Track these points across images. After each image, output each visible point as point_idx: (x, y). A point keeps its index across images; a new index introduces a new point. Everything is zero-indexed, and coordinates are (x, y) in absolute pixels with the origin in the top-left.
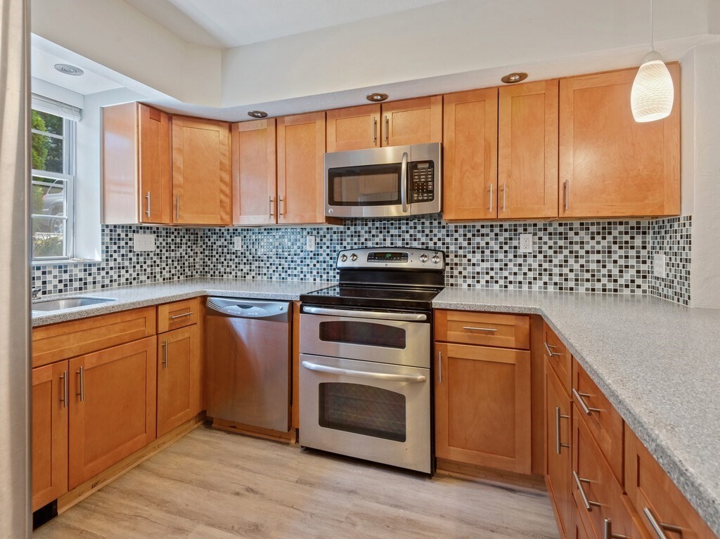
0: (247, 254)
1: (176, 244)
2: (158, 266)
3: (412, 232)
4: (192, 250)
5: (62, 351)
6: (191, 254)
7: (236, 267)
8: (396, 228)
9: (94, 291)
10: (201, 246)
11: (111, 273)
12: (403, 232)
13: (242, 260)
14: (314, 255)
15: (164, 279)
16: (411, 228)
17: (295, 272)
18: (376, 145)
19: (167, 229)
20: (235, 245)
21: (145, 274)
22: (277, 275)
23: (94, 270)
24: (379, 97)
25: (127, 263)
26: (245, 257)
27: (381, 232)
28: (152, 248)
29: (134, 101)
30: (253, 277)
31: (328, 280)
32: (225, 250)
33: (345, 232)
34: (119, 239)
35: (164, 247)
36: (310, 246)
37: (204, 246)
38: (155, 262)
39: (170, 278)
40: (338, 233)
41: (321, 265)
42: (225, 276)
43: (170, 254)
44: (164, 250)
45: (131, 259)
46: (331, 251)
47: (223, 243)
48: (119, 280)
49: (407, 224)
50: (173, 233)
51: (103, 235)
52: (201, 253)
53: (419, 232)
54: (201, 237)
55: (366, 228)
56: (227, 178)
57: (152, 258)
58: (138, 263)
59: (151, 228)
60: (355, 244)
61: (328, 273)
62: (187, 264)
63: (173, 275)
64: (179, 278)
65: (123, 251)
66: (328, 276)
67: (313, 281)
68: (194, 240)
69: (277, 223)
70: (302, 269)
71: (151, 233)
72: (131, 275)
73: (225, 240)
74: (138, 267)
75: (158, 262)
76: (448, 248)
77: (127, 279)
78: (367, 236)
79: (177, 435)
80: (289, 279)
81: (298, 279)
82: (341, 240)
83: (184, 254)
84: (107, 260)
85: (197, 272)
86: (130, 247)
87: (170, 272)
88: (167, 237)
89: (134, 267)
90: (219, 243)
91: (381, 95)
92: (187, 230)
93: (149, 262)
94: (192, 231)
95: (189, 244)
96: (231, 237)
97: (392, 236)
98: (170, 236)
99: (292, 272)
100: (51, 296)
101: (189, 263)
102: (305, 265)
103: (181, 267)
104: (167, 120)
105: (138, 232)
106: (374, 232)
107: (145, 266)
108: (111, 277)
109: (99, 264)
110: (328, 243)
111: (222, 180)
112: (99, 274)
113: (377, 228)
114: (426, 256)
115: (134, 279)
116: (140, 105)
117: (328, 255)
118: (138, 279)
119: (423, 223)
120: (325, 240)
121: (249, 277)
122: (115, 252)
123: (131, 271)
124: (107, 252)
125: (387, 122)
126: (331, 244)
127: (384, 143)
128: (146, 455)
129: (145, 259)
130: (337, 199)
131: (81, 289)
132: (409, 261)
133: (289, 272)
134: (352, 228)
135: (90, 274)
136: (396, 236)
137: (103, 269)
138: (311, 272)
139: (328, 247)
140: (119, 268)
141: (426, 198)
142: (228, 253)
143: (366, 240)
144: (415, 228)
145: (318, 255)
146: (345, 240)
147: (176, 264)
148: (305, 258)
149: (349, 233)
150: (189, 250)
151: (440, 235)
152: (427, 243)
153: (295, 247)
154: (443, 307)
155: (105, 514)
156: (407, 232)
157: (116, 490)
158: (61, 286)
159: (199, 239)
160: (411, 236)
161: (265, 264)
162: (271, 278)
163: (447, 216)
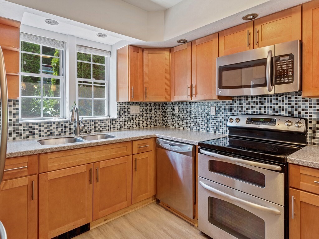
0: (181, 115)
1: (149, 110)
2: (141, 120)
3: (280, 104)
4: (157, 113)
5: (90, 159)
6: (157, 115)
7: (176, 122)
8: (268, 102)
9: (114, 131)
10: (161, 111)
11: (121, 123)
12: (274, 104)
13: (179, 119)
14: (215, 117)
15: (144, 127)
16: (280, 101)
17: (204, 127)
18: (250, 48)
19: (145, 103)
20: (175, 111)
21: (135, 124)
22: (195, 128)
23: (114, 122)
24: (251, 17)
25: (127, 119)
26: (180, 117)
27: (257, 104)
28: (138, 112)
29: (127, 45)
30: (184, 128)
31: (223, 133)
32: (171, 114)
33: (233, 104)
34: (124, 108)
35: (144, 112)
36: (213, 112)
37: (162, 111)
38: (140, 119)
39: (146, 127)
40: (229, 105)
41: (219, 124)
42: (171, 126)
43: (146, 115)
44: (144, 113)
45: (129, 117)
46: (224, 116)
47: (170, 110)
48: (124, 127)
49: (277, 99)
50: (148, 105)
51: (117, 107)
52: (161, 114)
53: (286, 104)
54: (161, 107)
55: (247, 102)
56: (168, 77)
57: (138, 117)
58: (132, 119)
59: (138, 103)
60: (240, 111)
61: (223, 129)
62: (154, 120)
63: (148, 125)
64: (151, 126)
65: (126, 114)
66: (223, 131)
67: (214, 133)
68: (158, 108)
69: (192, 100)
70: (208, 125)
71: (138, 105)
72: (129, 125)
73: (171, 108)
74: (132, 121)
75: (141, 119)
76: (310, 116)
77: (127, 127)
78: (247, 107)
79: (143, 204)
80: (201, 130)
81: (206, 131)
82: (231, 109)
83: (153, 115)
84: (119, 118)
85: (159, 124)
86: (129, 112)
87: (147, 123)
88: (145, 107)
89: (131, 121)
90: (168, 110)
91: (253, 15)
92: (154, 103)
93: (137, 119)
94: (157, 104)
95: (156, 110)
96: (174, 106)
97: (265, 107)
98: (147, 107)
99: (203, 127)
100: (97, 133)
101: (155, 119)
102: (209, 123)
103: (152, 121)
104: (142, 52)
105: (132, 105)
106: (252, 104)
107: (135, 121)
108: (121, 125)
109: (116, 120)
110: (223, 111)
111: (166, 78)
112: (116, 124)
113: (254, 102)
114: (290, 122)
115: (131, 126)
116: (129, 46)
117: (223, 118)
118: (132, 126)
119: (289, 98)
120: (221, 109)
121: (182, 128)
122: (123, 114)
123: (129, 123)
124: (119, 114)
125: (258, 32)
126: (225, 111)
127: (255, 46)
128: (128, 211)
129: (135, 117)
130: (224, 85)
131: (109, 130)
132: (277, 124)
133: (201, 126)
134: (238, 102)
135: (112, 124)
136: (268, 107)
137: (118, 122)
138: (213, 128)
139: (223, 113)
140: (124, 121)
141: (286, 81)
142: (172, 115)
143: (247, 109)
144: (283, 101)
145: (217, 117)
146: (233, 109)
147: (149, 119)
148: (210, 119)
149: (235, 104)
150: (156, 113)
151: (304, 107)
152: (293, 112)
153: (204, 113)
154: (296, 163)
155: (105, 236)
156: (277, 104)
157: (112, 225)
158: (101, 129)
159: (160, 107)
160: (280, 107)
161: (189, 121)
162: (192, 129)
163: (305, 94)
